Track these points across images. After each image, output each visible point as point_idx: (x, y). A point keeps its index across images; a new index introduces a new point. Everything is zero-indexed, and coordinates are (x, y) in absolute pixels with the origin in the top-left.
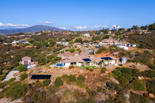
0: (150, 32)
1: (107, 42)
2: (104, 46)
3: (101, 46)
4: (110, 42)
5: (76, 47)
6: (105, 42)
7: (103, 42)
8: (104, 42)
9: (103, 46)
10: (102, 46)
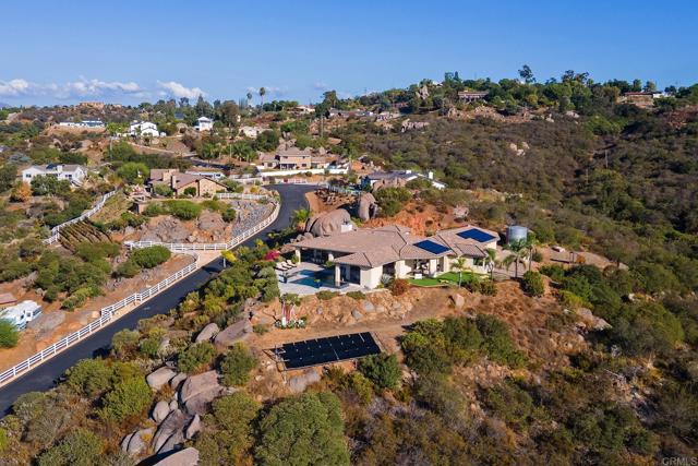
0: (426, 124)
1: (291, 166)
2: (290, 181)
3: (277, 181)
4: (304, 165)
5: (191, 191)
6: (285, 165)
7: (270, 165)
8: (274, 165)
9: (286, 181)
10: (282, 181)
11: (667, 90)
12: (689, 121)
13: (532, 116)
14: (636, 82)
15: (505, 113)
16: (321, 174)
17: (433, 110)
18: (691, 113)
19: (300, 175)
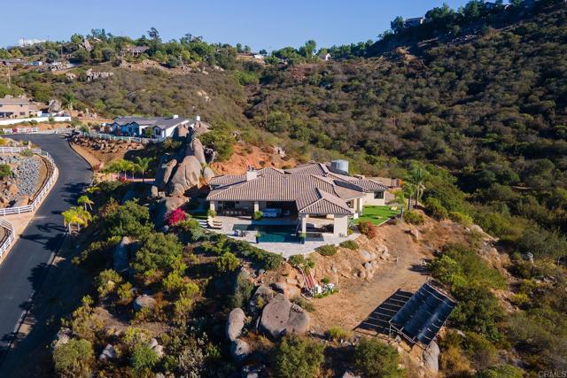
1: (8, 115)
2: (18, 131)
3: (5, 131)
4: (22, 113)
9: (14, 130)
11: (261, 53)
12: (307, 75)
13: (189, 69)
14: (239, 46)
15: (168, 66)
16: (45, 122)
17: (103, 61)
18: (306, 69)
19: (23, 124)
